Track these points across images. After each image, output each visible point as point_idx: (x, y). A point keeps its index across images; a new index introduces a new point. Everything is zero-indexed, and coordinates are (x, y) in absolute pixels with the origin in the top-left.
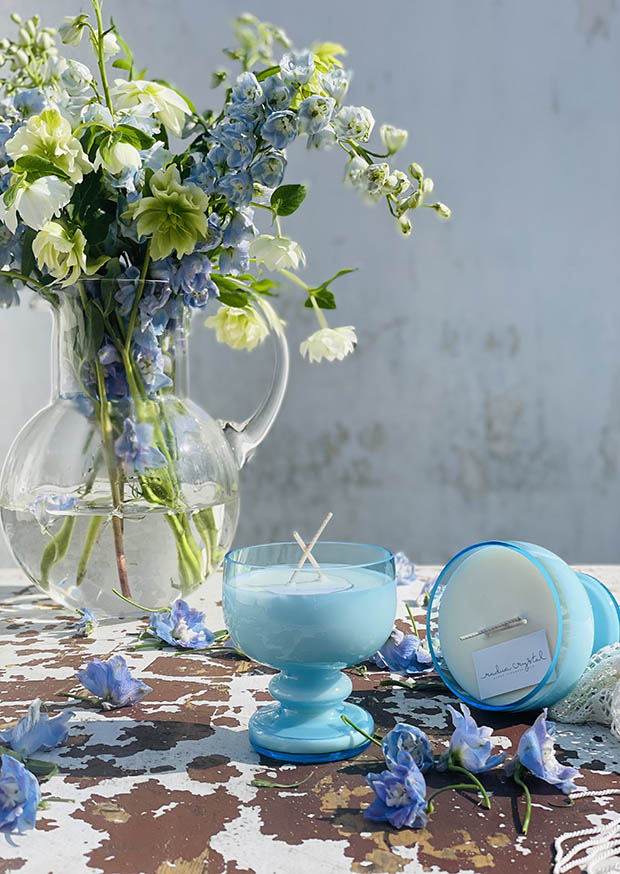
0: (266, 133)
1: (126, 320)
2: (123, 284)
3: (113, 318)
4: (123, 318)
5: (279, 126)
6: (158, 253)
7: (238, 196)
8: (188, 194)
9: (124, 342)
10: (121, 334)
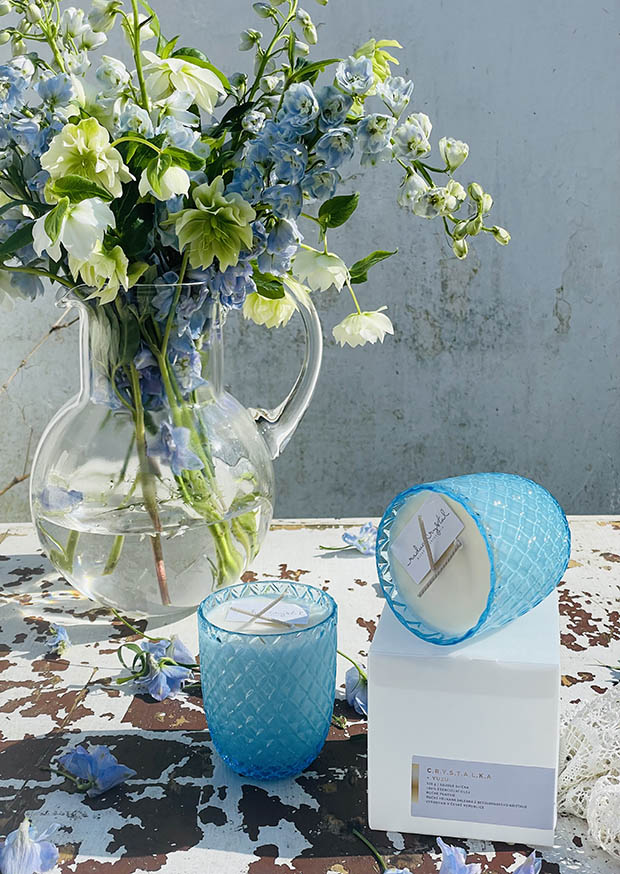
0: (320, 149)
1: (163, 325)
2: (161, 289)
3: (149, 322)
4: (159, 323)
5: (335, 144)
6: (200, 260)
7: (286, 207)
8: (233, 208)
9: (160, 348)
10: (157, 339)
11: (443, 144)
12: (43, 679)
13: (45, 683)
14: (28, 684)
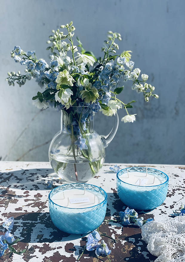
0: (113, 78)
11: (142, 76)
12: (36, 199)
13: (37, 200)
14: (33, 200)
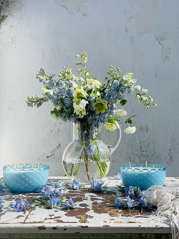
0: (120, 91)
5: (122, 90)
6: (97, 113)
7: (113, 102)
8: (103, 102)
9: (90, 129)
11: (143, 90)
